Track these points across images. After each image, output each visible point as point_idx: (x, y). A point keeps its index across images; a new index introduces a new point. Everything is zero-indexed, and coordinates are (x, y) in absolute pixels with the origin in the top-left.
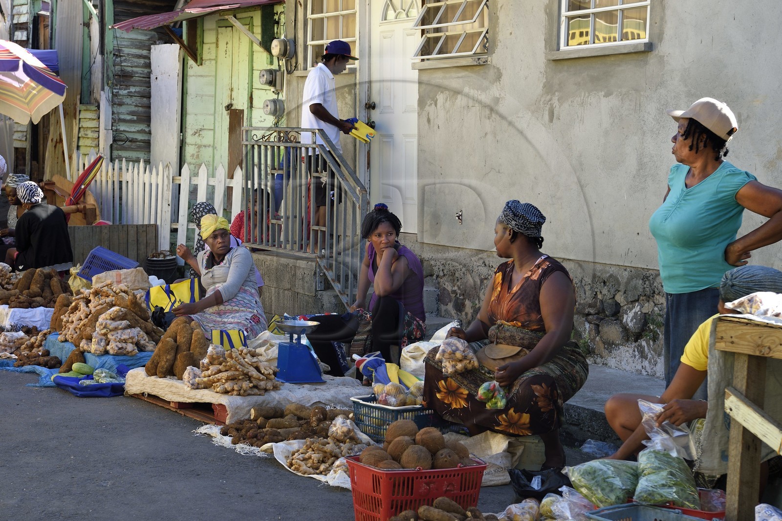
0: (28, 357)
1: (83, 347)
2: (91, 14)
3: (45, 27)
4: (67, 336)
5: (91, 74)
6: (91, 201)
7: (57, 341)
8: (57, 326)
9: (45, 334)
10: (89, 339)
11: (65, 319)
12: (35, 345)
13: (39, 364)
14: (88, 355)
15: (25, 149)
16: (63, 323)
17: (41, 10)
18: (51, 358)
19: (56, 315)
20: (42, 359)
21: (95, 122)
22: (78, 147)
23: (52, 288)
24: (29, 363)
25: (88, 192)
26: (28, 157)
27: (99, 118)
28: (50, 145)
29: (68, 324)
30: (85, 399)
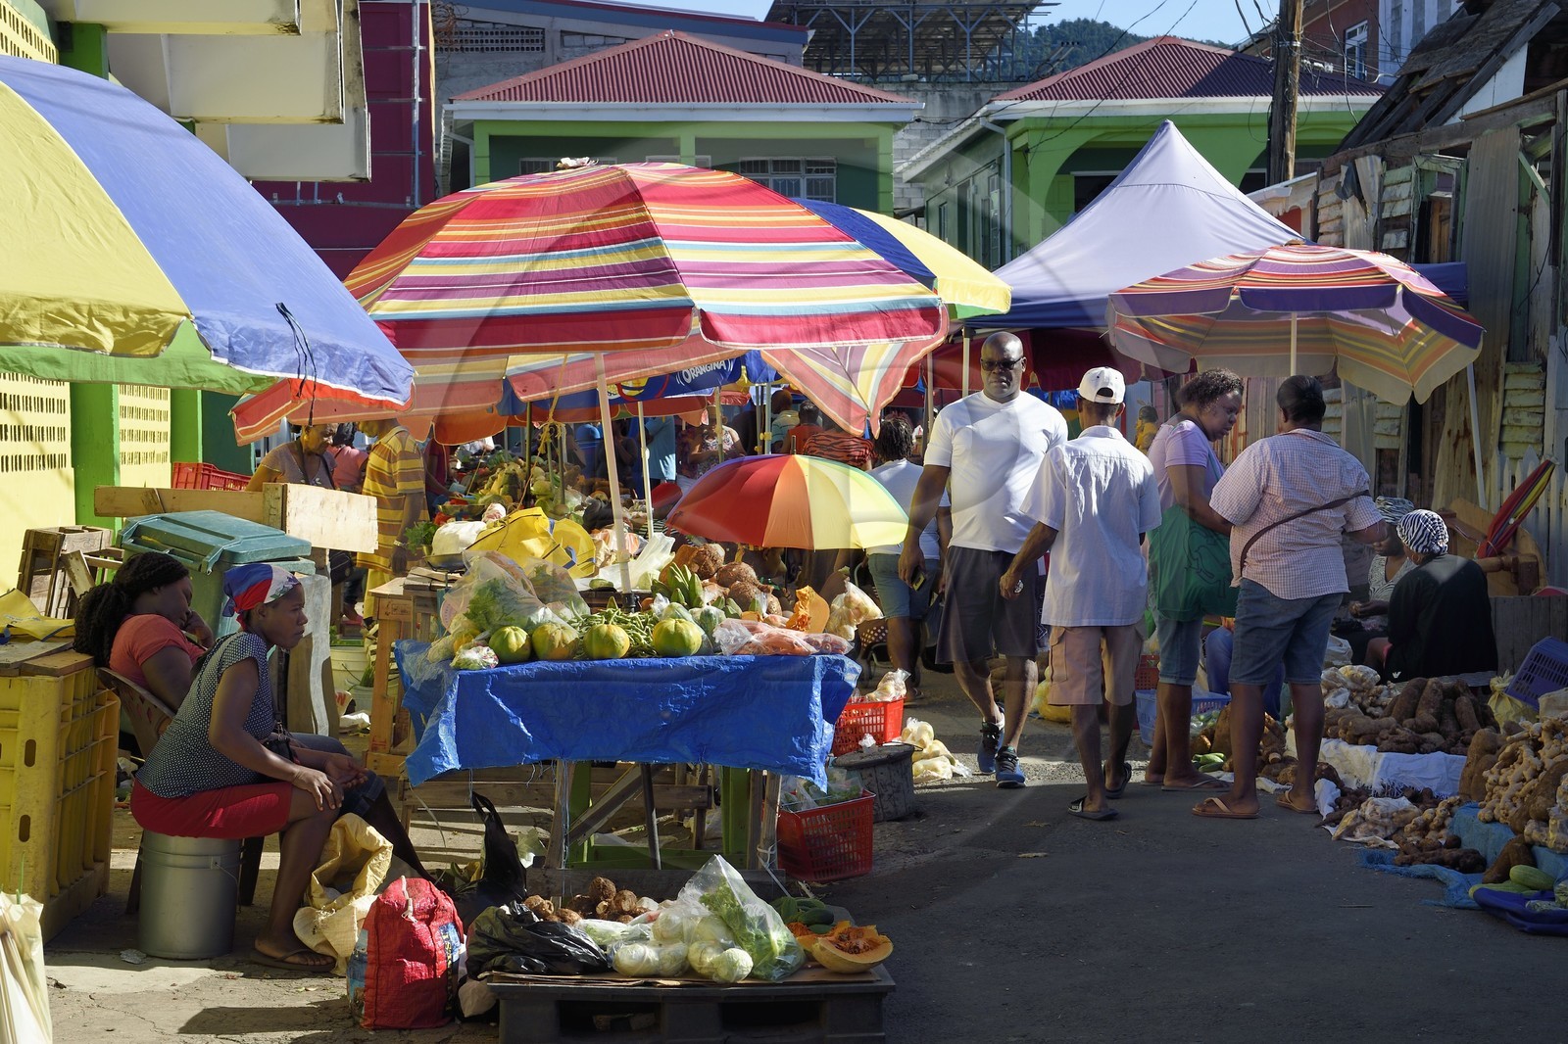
0: (1419, 847)
1: (1529, 835)
2: (1534, 189)
3: (1441, 221)
4: (1495, 811)
5: (1530, 303)
6: (1527, 548)
7: (1476, 820)
8: (1474, 790)
9: (1451, 805)
10: (1544, 819)
11: (1491, 778)
12: (1432, 826)
13: (1442, 863)
14: (1540, 852)
15: (1397, 451)
16: (1487, 786)
17: (1435, 190)
18: (1465, 853)
19: (1471, 768)
20: (1447, 854)
21: (1536, 395)
22: (1501, 445)
23: (1459, 717)
24: (1422, 858)
25: (1522, 531)
26: (1402, 466)
27: (1544, 387)
28: (1445, 442)
29: (1497, 788)
30: (1540, 940)
